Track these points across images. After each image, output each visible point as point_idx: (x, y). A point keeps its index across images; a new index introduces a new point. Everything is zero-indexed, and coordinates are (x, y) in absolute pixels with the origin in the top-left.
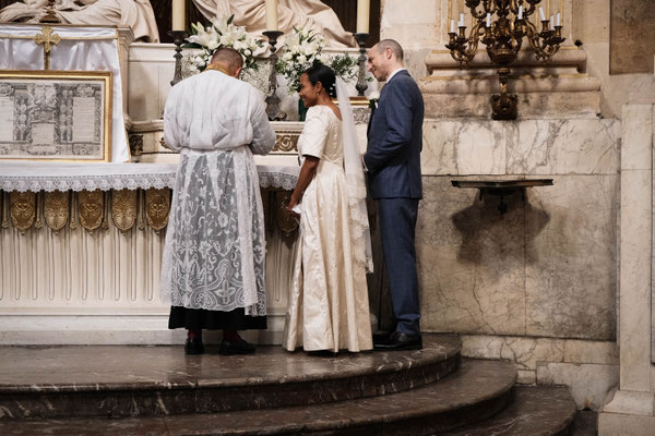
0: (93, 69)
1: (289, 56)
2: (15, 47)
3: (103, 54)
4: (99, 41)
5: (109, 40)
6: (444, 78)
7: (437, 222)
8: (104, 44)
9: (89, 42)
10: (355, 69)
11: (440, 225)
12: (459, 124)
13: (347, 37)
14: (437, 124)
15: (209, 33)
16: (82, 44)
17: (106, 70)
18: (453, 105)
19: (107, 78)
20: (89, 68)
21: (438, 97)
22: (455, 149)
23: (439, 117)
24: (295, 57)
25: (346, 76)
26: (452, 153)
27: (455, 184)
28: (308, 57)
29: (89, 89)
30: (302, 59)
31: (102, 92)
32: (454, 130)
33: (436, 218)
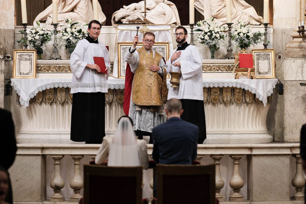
0: (162, 42)
1: (236, 33)
2: (132, 33)
3: (165, 35)
4: (164, 30)
5: (168, 30)
6: (298, 42)
7: (295, 99)
8: (166, 32)
9: (160, 31)
10: (263, 38)
11: (297, 100)
12: (304, 61)
13: (260, 19)
14: (295, 61)
15: (205, 25)
16: (157, 32)
17: (167, 42)
18: (301, 53)
19: (167, 45)
20: (160, 41)
21: (296, 49)
22: (302, 70)
23: (296, 57)
24: (238, 34)
25: (259, 41)
26: (301, 72)
27: (301, 84)
28: (244, 34)
29: (160, 49)
30: (241, 35)
31: (165, 50)
32: (302, 63)
33: (295, 97)
